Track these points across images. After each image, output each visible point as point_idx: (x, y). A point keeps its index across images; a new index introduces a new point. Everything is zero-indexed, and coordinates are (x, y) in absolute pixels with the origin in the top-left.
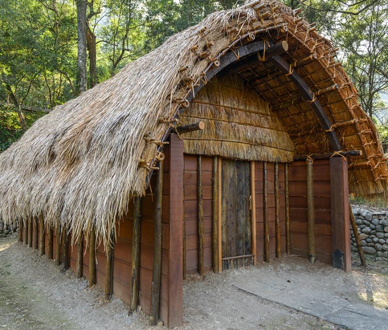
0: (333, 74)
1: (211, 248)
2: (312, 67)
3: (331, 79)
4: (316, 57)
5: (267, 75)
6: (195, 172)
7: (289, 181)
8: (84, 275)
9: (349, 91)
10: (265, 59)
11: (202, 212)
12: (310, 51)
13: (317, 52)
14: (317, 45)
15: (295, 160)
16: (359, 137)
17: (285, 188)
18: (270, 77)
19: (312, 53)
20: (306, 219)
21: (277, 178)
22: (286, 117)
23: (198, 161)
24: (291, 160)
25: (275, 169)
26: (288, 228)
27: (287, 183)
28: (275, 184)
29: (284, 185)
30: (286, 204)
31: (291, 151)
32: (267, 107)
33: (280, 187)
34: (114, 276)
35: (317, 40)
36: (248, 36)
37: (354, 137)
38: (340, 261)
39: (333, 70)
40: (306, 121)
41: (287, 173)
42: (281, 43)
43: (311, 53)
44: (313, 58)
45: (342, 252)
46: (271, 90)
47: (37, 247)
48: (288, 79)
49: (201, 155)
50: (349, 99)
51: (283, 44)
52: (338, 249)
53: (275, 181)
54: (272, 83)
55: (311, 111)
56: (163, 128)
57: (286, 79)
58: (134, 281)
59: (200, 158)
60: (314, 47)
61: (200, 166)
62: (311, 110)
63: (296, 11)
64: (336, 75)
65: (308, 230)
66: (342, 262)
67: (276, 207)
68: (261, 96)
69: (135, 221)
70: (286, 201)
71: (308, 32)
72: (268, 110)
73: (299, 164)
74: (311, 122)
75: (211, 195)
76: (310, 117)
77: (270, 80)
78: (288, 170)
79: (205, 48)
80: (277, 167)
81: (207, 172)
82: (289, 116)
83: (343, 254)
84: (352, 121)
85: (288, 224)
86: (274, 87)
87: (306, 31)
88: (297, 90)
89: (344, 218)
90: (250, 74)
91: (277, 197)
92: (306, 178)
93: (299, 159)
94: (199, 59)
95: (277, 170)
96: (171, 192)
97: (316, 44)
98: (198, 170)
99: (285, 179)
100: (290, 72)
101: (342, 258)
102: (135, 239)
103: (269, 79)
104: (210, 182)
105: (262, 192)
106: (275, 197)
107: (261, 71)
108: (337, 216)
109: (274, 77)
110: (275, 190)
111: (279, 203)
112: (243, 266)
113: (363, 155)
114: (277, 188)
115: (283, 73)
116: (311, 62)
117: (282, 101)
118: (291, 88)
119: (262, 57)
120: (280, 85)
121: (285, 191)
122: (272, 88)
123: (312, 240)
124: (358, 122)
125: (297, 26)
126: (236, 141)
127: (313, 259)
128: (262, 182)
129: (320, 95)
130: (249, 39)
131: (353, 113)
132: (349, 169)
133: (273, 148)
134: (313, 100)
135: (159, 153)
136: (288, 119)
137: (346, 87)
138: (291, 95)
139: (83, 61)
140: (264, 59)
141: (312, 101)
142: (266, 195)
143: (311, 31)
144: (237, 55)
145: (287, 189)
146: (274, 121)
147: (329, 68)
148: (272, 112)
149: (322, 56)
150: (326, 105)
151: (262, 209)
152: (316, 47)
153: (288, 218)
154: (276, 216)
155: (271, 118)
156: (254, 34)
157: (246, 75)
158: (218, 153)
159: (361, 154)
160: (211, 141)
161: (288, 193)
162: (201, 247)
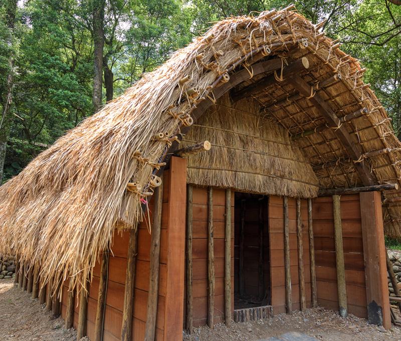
0: (361, 97)
1: (222, 295)
2: (336, 90)
3: (359, 102)
4: (340, 77)
5: (286, 99)
6: (204, 207)
7: (313, 220)
8: (74, 325)
9: (380, 117)
10: (283, 78)
11: (213, 252)
12: (334, 70)
13: (342, 72)
14: (342, 64)
15: (319, 196)
16: (393, 168)
17: (309, 226)
18: (289, 101)
19: (337, 73)
20: (334, 264)
21: (299, 216)
22: (308, 146)
23: (208, 194)
24: (315, 195)
25: (297, 205)
26: (314, 275)
27: (311, 221)
28: (297, 222)
29: (307, 224)
30: (310, 246)
31: (315, 185)
32: (287, 136)
33: (303, 226)
34: (105, 328)
35: (341, 59)
36: (263, 50)
37: (388, 169)
38: (377, 315)
39: (361, 93)
40: (331, 151)
41: (311, 209)
42: (301, 60)
43: (335, 73)
44: (338, 78)
45: (379, 305)
46: (291, 117)
47: (31, 291)
48: (310, 104)
49: (212, 186)
50: (380, 125)
51: (303, 61)
52: (373, 301)
53: (297, 220)
54: (292, 109)
55: (336, 140)
56: (160, 148)
57: (307, 104)
58: (126, 335)
59: (211, 191)
60: (338, 65)
61: (211, 200)
62: (336, 138)
63: (317, 26)
64: (364, 98)
65: (337, 276)
66: (380, 317)
67: (298, 250)
68: (280, 124)
69: (129, 261)
70: (310, 243)
71: (331, 49)
72: (288, 139)
73: (324, 200)
74: (337, 152)
75: (223, 233)
76: (335, 147)
77: (289, 105)
78: (312, 207)
79: (213, 59)
80: (299, 203)
81: (219, 207)
82: (311, 145)
83: (381, 308)
84: (385, 151)
85: (313, 268)
86: (294, 114)
87: (329, 48)
88: (320, 117)
89: (379, 264)
90: (267, 99)
91: (299, 238)
92: (333, 216)
93: (324, 194)
94: (206, 71)
95: (299, 206)
96: (170, 226)
97: (340, 63)
98: (208, 205)
99: (309, 217)
100: (312, 95)
101: (379, 312)
102: (128, 283)
103: (287, 104)
104: (222, 218)
105: (282, 232)
106: (298, 237)
107: (279, 95)
108: (371, 261)
109: (294, 102)
110: (297, 230)
111: (302, 244)
112: (260, 318)
113: (398, 189)
114: (299, 227)
115: (304, 97)
116: (335, 84)
117: (304, 129)
118: (313, 114)
119: (279, 76)
120: (301, 111)
121: (309, 230)
122: (292, 115)
123: (343, 289)
124: (391, 151)
125: (318, 42)
126: (252, 171)
127: (344, 312)
128: (282, 220)
129: (347, 121)
130: (264, 53)
131: (385, 141)
132: (383, 206)
133: (294, 182)
134: (339, 127)
135: (154, 178)
136: (311, 150)
137: (376, 112)
138: (313, 122)
139: (98, 97)
140: (281, 79)
141: (337, 128)
142: (287, 235)
143: (334, 49)
144: (251, 72)
145: (311, 228)
146: (294, 151)
147: (356, 89)
148: (292, 142)
149: (347, 77)
150: (354, 132)
151: (283, 251)
152: (340, 66)
153: (314, 262)
154: (299, 259)
155: (292, 147)
156: (269, 47)
157: (262, 100)
158: (231, 185)
159: (397, 188)
160: (224, 171)
161: (312, 233)
162: (210, 295)
